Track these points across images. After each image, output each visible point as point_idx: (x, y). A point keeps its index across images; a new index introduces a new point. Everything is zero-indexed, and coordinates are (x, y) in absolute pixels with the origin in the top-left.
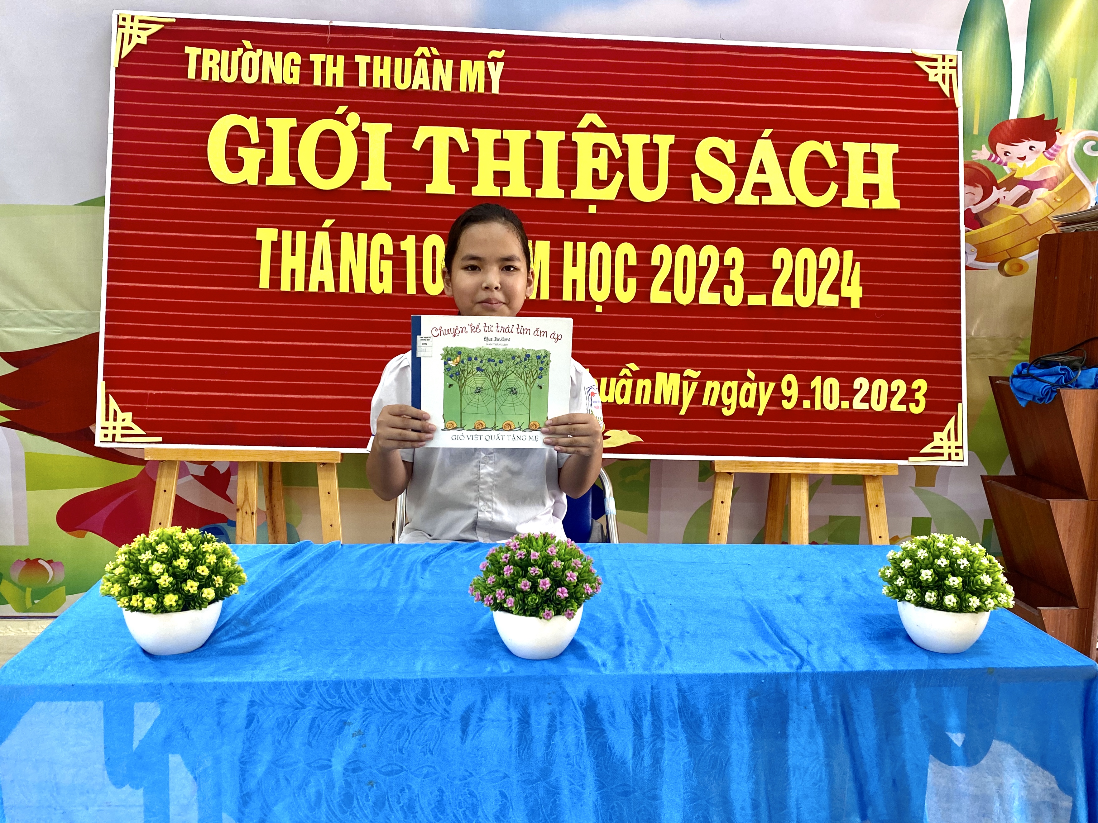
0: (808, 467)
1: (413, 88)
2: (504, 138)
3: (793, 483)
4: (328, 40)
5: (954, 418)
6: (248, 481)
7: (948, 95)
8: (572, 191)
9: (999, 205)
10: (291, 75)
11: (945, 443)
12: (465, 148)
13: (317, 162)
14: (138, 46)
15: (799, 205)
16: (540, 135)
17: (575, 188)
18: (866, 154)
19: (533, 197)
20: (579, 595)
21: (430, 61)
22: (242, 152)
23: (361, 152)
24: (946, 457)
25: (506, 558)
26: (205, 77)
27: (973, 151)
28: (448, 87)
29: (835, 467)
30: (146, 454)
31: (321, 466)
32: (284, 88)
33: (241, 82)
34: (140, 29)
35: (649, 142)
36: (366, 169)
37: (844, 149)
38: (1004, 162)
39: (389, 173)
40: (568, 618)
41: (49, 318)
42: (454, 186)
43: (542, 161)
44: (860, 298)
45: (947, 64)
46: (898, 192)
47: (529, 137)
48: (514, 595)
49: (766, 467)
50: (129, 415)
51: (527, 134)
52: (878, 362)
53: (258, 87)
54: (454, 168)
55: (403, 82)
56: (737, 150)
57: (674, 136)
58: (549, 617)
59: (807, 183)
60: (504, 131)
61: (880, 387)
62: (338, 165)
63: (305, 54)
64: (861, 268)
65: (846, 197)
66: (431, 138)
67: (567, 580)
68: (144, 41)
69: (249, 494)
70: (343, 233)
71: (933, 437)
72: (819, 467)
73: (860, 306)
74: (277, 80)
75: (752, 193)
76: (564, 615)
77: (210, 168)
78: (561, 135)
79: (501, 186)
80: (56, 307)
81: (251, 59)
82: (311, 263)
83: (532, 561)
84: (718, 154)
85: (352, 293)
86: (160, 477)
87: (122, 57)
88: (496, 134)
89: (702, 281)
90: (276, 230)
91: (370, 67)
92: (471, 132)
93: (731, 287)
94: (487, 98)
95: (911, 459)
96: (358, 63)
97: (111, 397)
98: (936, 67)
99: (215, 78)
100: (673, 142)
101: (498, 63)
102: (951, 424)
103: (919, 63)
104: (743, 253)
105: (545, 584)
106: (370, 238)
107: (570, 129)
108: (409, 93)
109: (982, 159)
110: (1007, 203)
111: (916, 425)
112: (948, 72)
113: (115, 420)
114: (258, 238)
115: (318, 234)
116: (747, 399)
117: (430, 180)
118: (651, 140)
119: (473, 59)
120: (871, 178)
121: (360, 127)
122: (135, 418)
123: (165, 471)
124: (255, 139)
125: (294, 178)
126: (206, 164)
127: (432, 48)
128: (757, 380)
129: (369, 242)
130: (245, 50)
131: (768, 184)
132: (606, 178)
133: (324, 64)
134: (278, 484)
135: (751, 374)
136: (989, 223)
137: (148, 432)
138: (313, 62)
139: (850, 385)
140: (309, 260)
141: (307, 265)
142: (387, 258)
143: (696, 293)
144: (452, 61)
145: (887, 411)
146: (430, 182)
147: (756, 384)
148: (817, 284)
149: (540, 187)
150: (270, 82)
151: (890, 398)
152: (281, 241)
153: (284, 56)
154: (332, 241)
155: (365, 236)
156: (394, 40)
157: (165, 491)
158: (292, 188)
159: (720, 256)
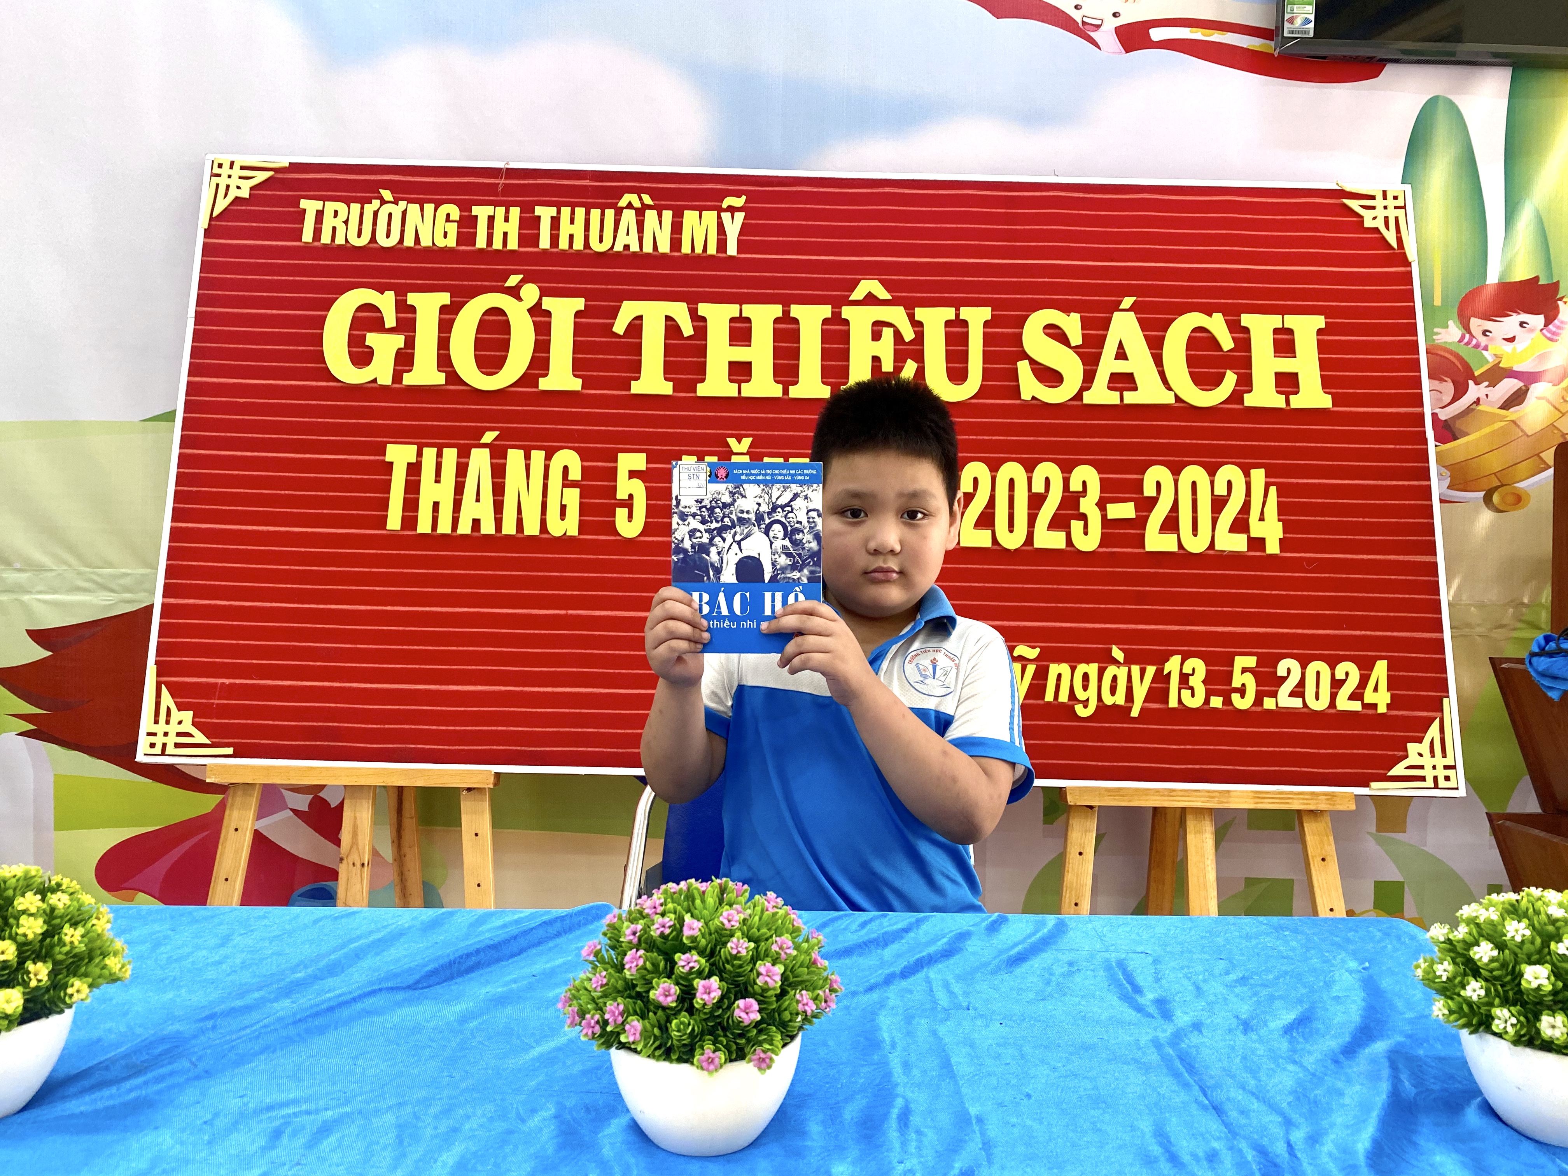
0: (1214, 797)
1: (615, 249)
2: (744, 315)
3: (1191, 823)
4: (500, 187)
5: (1437, 721)
6: (358, 815)
7: (1394, 245)
9: (1479, 408)
10: (445, 235)
11: (1427, 761)
12: (687, 329)
13: (477, 353)
14: (237, 200)
15: (1177, 405)
16: (796, 311)
18: (1276, 331)
19: (786, 397)
20: (786, 1016)
21: (640, 213)
22: (372, 339)
23: (538, 338)
24: (1430, 783)
25: (634, 934)
26: (326, 239)
27: (1436, 330)
28: (664, 247)
29: (1255, 797)
30: (208, 773)
31: (465, 792)
32: (435, 253)
33: (374, 245)
34: (240, 178)
35: (953, 318)
36: (547, 360)
37: (1243, 324)
38: (1483, 345)
39: (578, 367)
40: (759, 1068)
41: (99, 580)
42: (671, 384)
43: (799, 347)
44: (1280, 539)
45: (1390, 202)
46: (1327, 384)
47: (780, 315)
48: (643, 1016)
49: (1148, 797)
50: (188, 716)
51: (776, 310)
52: (1313, 635)
53: (398, 252)
54: (672, 359)
55: (601, 241)
56: (1083, 328)
57: (990, 309)
58: (712, 1067)
59: (1190, 372)
60: (744, 306)
61: (1318, 673)
62: (505, 357)
63: (465, 207)
64: (1279, 495)
65: (1250, 391)
66: (640, 318)
67: (760, 981)
68: (245, 193)
69: (359, 833)
70: (510, 451)
71: (1406, 751)
72: (1230, 797)
73: (1281, 551)
74: (426, 242)
75: (1109, 388)
76: (750, 1061)
77: (325, 363)
78: (826, 311)
79: (739, 383)
80: (111, 565)
81: (390, 215)
82: (462, 494)
83: (685, 940)
84: (1056, 333)
85: (520, 535)
86: (231, 809)
87: (214, 215)
88: (733, 310)
89: (1037, 515)
90: (415, 447)
91: (555, 222)
92: (697, 309)
93: (1082, 523)
94: (721, 261)
95: (1374, 785)
96: (539, 217)
97: (164, 689)
98: (1373, 208)
99: (340, 240)
100: (989, 318)
101: (736, 214)
102: (1433, 731)
103: (1347, 202)
104: (1099, 473)
105: (708, 991)
106: (548, 458)
107: (839, 302)
108: (610, 256)
109: (1450, 341)
110: (1491, 404)
111: (1377, 733)
112: (1392, 214)
113: (168, 722)
114: (388, 458)
115: (474, 451)
116: (1113, 691)
117: (637, 375)
118: (957, 315)
119: (701, 210)
120: (1286, 365)
121: (539, 303)
122: (197, 720)
123: (239, 800)
124: (390, 321)
125: (444, 374)
126: (320, 357)
127: (643, 195)
128: (1129, 660)
129: (547, 462)
130: (383, 202)
131: (1132, 374)
133: (491, 219)
134: (411, 824)
135: (1117, 654)
136: (1467, 434)
137: (215, 740)
138: (476, 216)
139: (1272, 670)
140: (459, 489)
141: (458, 497)
142: (573, 484)
143: (1028, 532)
144: (671, 212)
145: (1332, 711)
146: (638, 378)
147: (1127, 668)
148: (1213, 518)
149: (796, 383)
150: (415, 244)
151: (1334, 690)
152: (421, 462)
153: (436, 210)
154: (494, 461)
155: (542, 453)
156: (591, 186)
157: (236, 830)
158: (439, 388)
159: (1064, 478)
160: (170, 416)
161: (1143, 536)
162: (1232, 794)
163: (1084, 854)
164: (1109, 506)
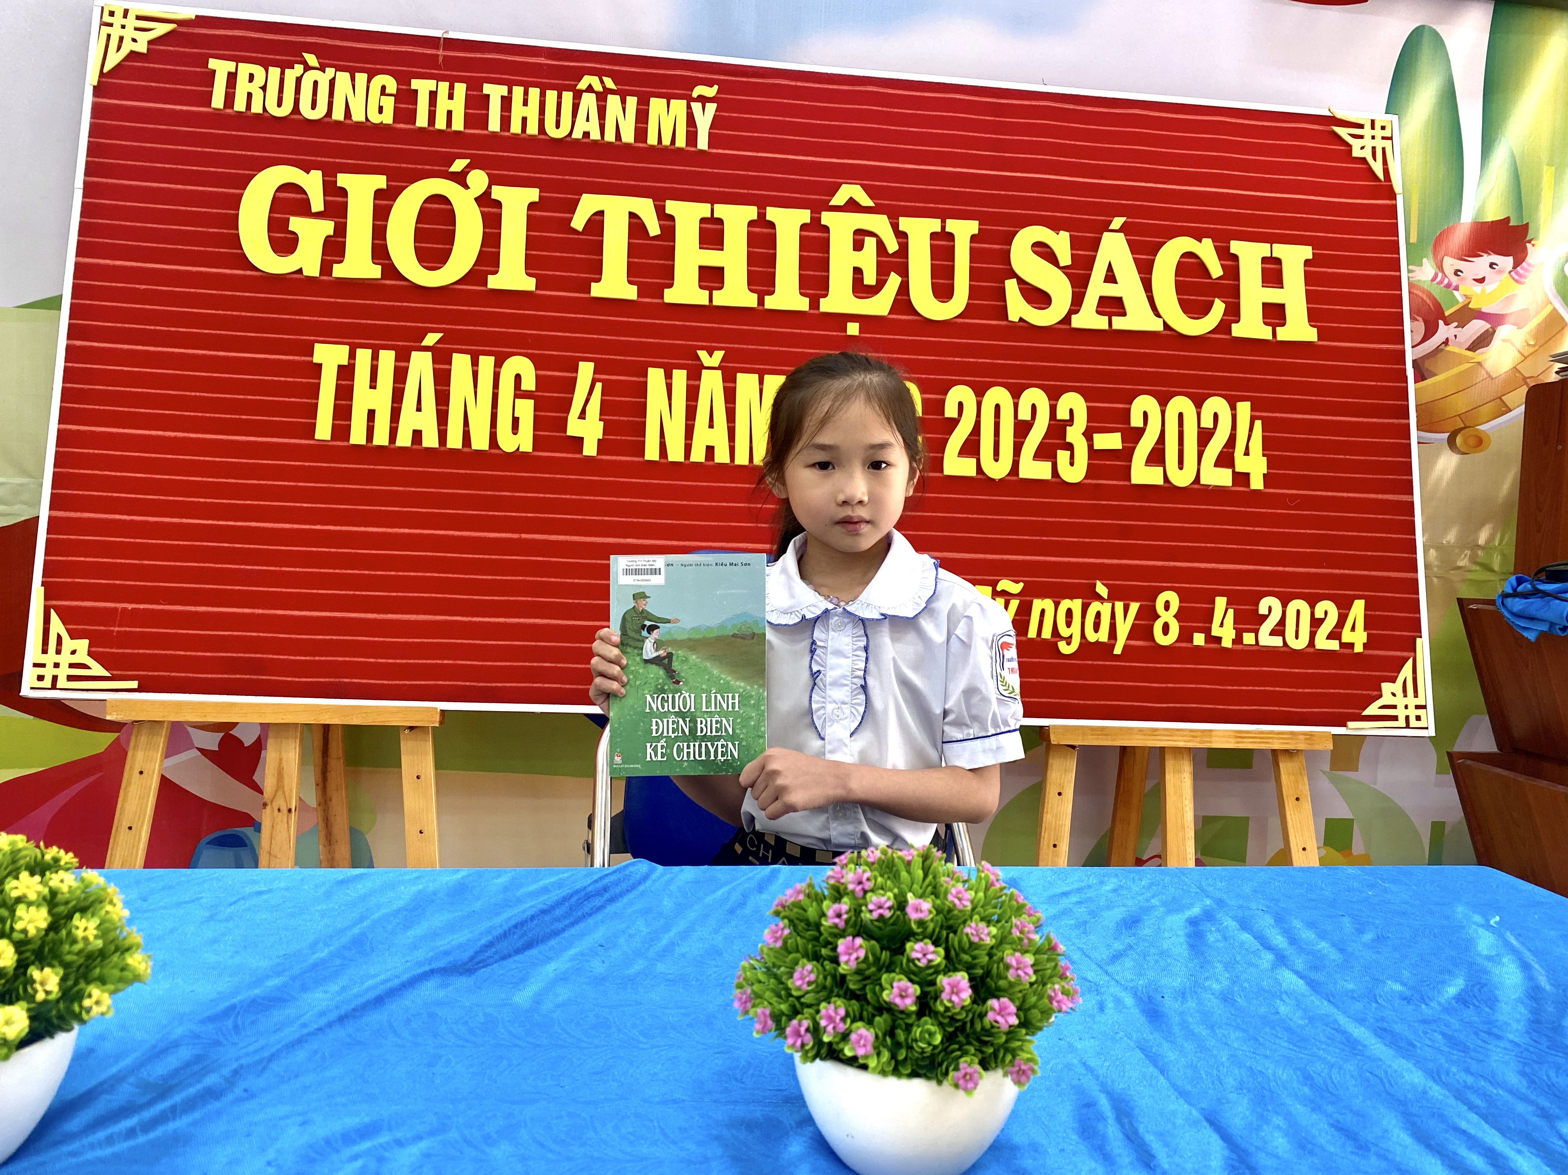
1: (574, 136)
2: (716, 216)
3: (1170, 764)
4: (441, 59)
5: (1411, 660)
6: (284, 756)
7: (1381, 177)
8: (822, 300)
10: (381, 110)
11: (1400, 701)
12: (654, 228)
13: (417, 244)
14: (133, 55)
15: (1168, 332)
16: (773, 214)
17: (825, 296)
18: (1264, 260)
19: (761, 308)
21: (602, 98)
22: (296, 224)
23: (487, 230)
24: (1402, 722)
25: (839, 916)
26: (240, 105)
28: (628, 137)
29: (1237, 737)
30: (108, 709)
31: (407, 731)
32: (367, 129)
33: (299, 116)
34: (136, 29)
35: (939, 230)
36: (497, 255)
38: (1454, 284)
39: (531, 265)
42: (635, 288)
43: (775, 254)
44: (1264, 475)
45: (1378, 133)
46: (1313, 317)
47: (755, 217)
48: (868, 1021)
50: (83, 645)
51: (751, 212)
52: (1293, 573)
53: (325, 125)
54: (636, 260)
55: (558, 126)
56: (1072, 248)
57: (977, 222)
59: (1179, 300)
60: (715, 206)
61: (1298, 612)
62: (450, 251)
63: (403, 80)
64: (1264, 429)
65: (1238, 321)
66: (601, 213)
67: (1011, 975)
69: (285, 776)
70: (455, 355)
71: (1380, 690)
72: (1211, 736)
73: (1265, 487)
75: (1098, 312)
77: (241, 248)
78: (804, 216)
79: (711, 290)
81: (316, 83)
82: (401, 400)
83: (914, 926)
84: (1043, 251)
85: (466, 450)
86: (134, 749)
87: (105, 70)
88: (703, 210)
89: (1023, 443)
90: (347, 348)
91: (506, 103)
92: (664, 207)
93: (1069, 452)
94: (690, 155)
95: (1351, 724)
96: (488, 96)
97: (53, 613)
98: (1361, 137)
99: (257, 108)
100: (977, 232)
101: (707, 105)
102: (1406, 671)
103: (1338, 130)
104: (1086, 401)
105: (955, 989)
106: (498, 364)
107: (819, 206)
108: (566, 144)
109: (1425, 279)
111: (1352, 673)
112: (1379, 144)
113: (58, 652)
114: (316, 359)
115: (414, 354)
116: (1096, 628)
117: (597, 276)
118: (943, 227)
119: (669, 98)
120: (1273, 296)
121: (487, 193)
122: (93, 649)
123: (143, 739)
124: (317, 205)
125: (380, 267)
126: (235, 242)
127: (604, 78)
128: (1112, 598)
129: (497, 369)
130: (307, 68)
131: (1121, 299)
132: (874, 283)
133: (433, 95)
134: (336, 765)
135: (1102, 589)
136: (1434, 375)
137: (115, 672)
138: (416, 91)
139: (1253, 608)
140: (398, 396)
141: (395, 405)
142: (526, 395)
143: (1014, 461)
144: (636, 98)
145: (1311, 650)
146: (598, 280)
147: (1110, 604)
148: (1198, 451)
149: (772, 293)
150: (345, 118)
151: (1313, 629)
152: (354, 365)
153: (369, 81)
154: (437, 366)
155: (491, 360)
156: (545, 64)
157: (141, 773)
158: (375, 282)
159: (1050, 405)
160: (54, 303)
161: (1129, 467)
162: (1213, 733)
163: (1063, 794)
164: (1096, 436)
